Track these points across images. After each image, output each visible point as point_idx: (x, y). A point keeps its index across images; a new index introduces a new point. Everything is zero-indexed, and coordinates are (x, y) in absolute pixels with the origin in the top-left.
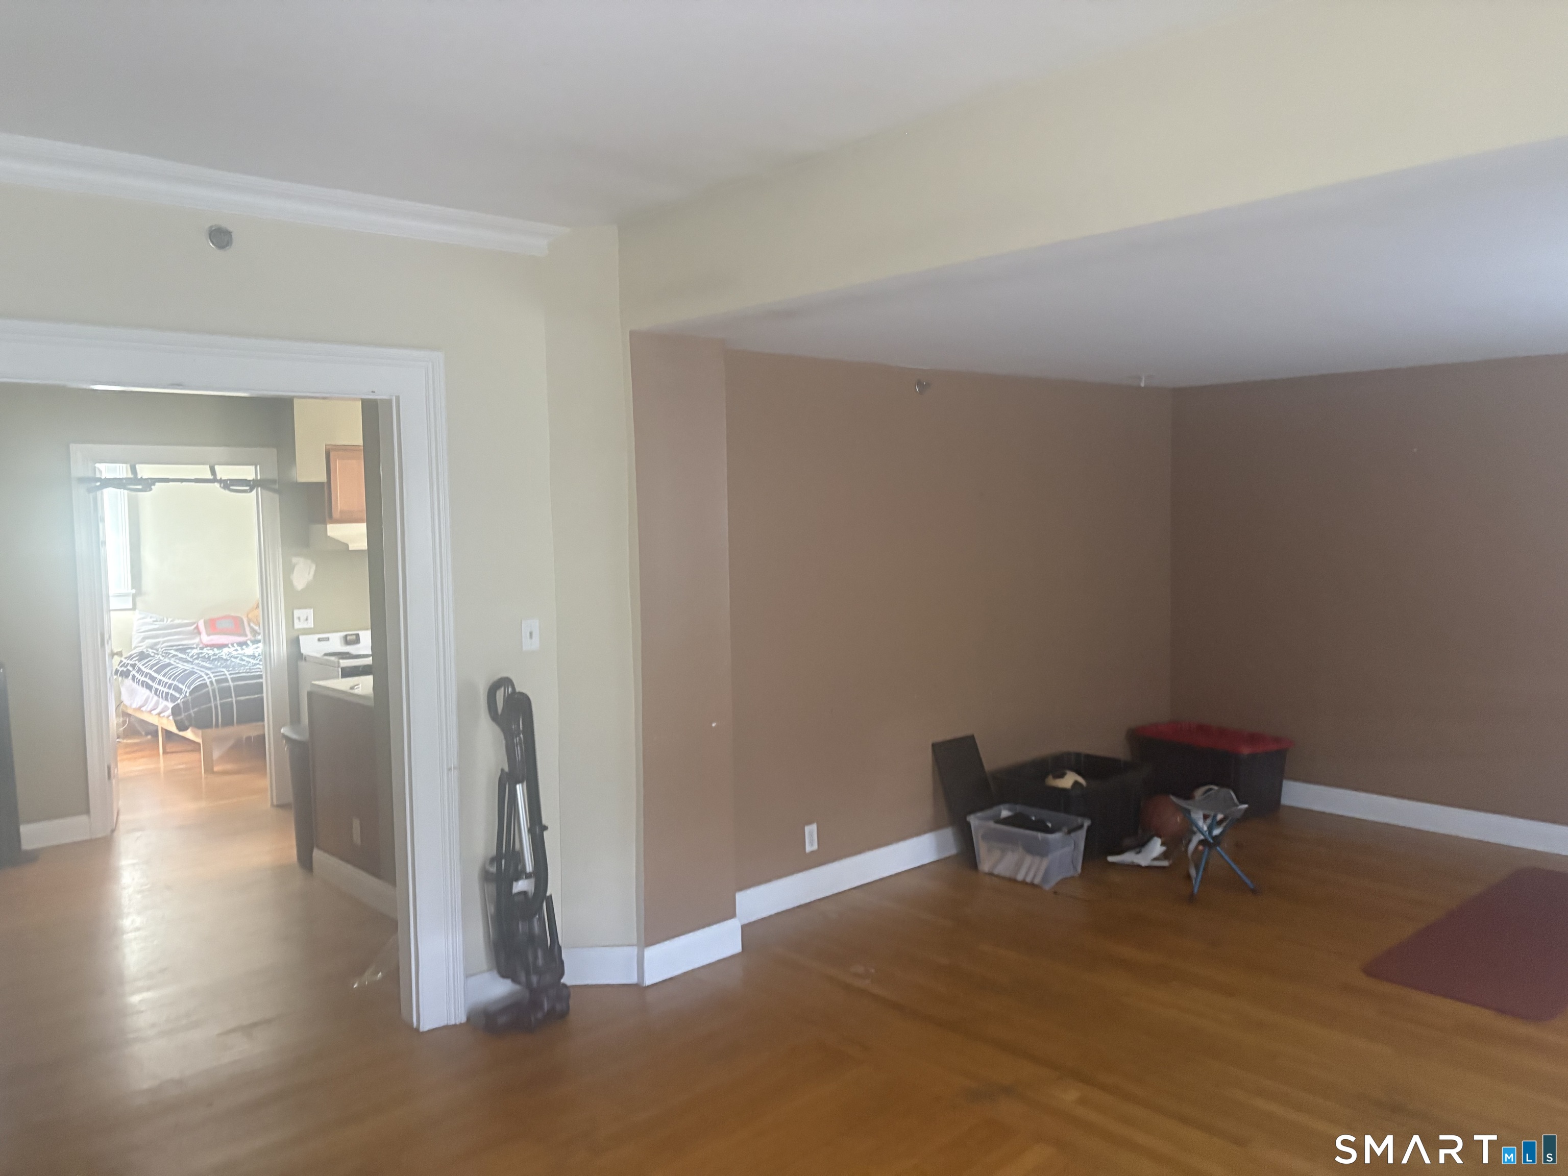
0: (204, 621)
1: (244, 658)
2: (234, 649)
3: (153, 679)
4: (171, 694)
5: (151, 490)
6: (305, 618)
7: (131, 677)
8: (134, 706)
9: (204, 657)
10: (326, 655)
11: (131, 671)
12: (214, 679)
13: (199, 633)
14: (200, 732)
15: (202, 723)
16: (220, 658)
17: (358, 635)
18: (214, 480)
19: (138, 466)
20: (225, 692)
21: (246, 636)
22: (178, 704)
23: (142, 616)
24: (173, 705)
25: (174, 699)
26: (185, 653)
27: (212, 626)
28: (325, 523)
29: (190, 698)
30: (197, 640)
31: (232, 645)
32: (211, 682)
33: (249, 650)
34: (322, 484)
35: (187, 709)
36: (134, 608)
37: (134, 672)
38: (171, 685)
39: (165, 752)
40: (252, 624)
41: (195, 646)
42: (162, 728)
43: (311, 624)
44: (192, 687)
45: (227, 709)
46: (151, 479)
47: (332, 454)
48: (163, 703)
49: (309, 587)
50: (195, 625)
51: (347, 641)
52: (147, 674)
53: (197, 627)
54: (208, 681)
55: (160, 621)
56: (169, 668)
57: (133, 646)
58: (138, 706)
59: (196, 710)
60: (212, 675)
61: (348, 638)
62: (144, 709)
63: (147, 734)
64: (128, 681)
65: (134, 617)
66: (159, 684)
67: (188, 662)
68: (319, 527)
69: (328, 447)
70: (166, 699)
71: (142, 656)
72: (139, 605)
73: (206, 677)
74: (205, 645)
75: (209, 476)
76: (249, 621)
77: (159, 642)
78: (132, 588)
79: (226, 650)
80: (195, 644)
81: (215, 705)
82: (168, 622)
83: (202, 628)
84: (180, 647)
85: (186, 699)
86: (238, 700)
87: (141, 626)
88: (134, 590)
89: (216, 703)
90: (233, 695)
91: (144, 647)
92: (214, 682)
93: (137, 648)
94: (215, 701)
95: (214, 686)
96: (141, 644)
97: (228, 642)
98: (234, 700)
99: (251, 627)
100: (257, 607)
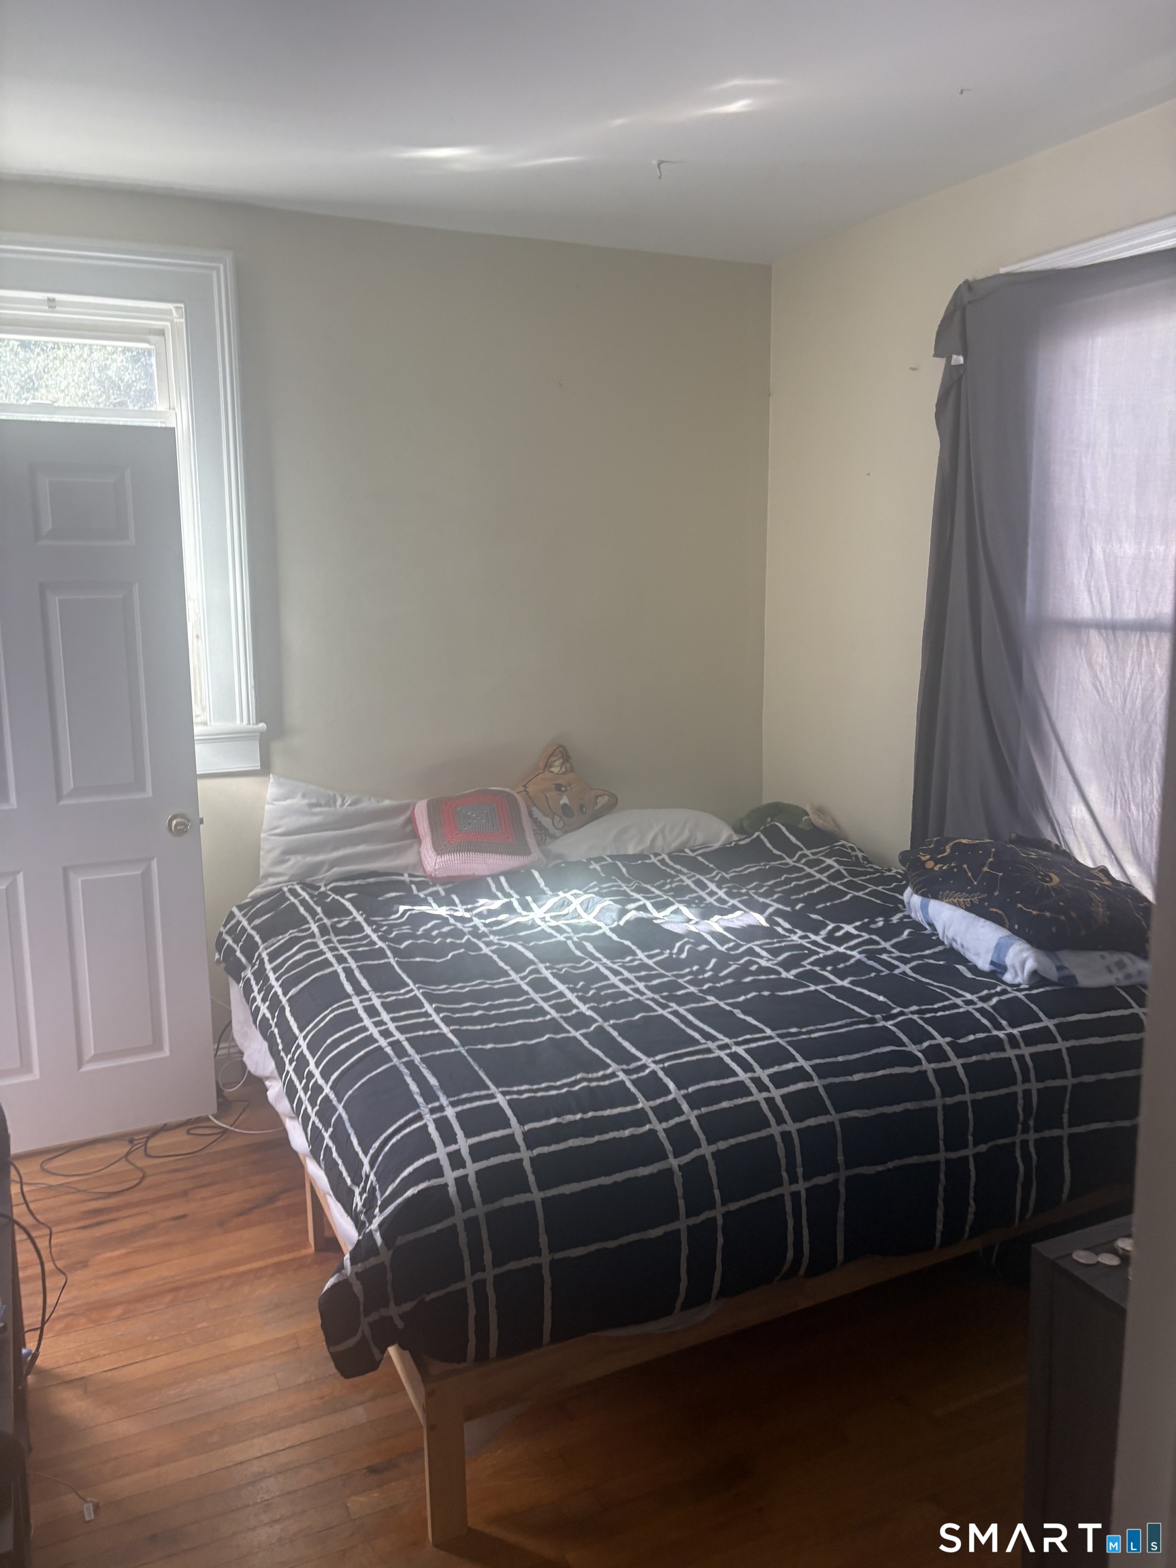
0: (428, 805)
2: (501, 900)
3: (287, 1039)
11: (245, 967)
13: (415, 836)
20: (513, 1230)
21: (525, 852)
23: (283, 791)
27: (448, 822)
30: (409, 858)
31: (492, 877)
32: (463, 1185)
35: (373, 1302)
36: (265, 769)
37: (248, 972)
40: (537, 813)
41: (406, 877)
45: (518, 1291)
50: (408, 814)
53: (411, 820)
54: (451, 1172)
55: (328, 804)
56: (331, 1013)
57: (259, 876)
66: (298, 1072)
72: (277, 760)
74: (429, 875)
76: (531, 801)
77: (321, 864)
78: (258, 721)
79: (484, 904)
80: (406, 868)
81: (479, 1286)
82: (343, 806)
83: (423, 826)
84: (371, 880)
85: (373, 1261)
86: (560, 1260)
87: (281, 818)
88: (262, 725)
89: (479, 1276)
90: (543, 1240)
91: (285, 878)
92: (472, 1180)
93: (271, 880)
94: (478, 1266)
95: (473, 1205)
96: (278, 869)
97: (486, 873)
98: (545, 1259)
99: (535, 821)
100: (548, 766)
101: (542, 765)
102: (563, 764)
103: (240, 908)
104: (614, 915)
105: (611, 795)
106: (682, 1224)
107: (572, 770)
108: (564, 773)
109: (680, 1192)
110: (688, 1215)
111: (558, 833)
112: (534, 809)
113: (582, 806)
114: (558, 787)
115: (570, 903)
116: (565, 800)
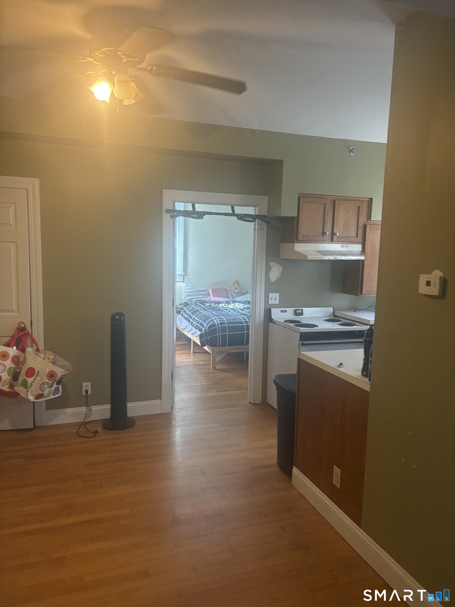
0: (212, 289)
1: (230, 310)
2: (224, 305)
3: (191, 317)
4: (199, 326)
5: (203, 218)
6: (274, 298)
7: (181, 314)
8: (182, 328)
9: (212, 308)
10: (286, 321)
11: (181, 311)
12: (219, 322)
13: (209, 295)
14: (211, 348)
15: (212, 344)
16: (219, 310)
17: (302, 310)
18: (233, 214)
19: (196, 205)
20: (224, 329)
21: (229, 298)
22: (202, 333)
23: (186, 285)
24: (201, 333)
25: (201, 330)
26: (204, 305)
27: (215, 292)
28: (293, 242)
29: (208, 331)
30: (208, 299)
31: (223, 302)
32: (218, 323)
33: (231, 306)
34: (294, 218)
35: (206, 336)
36: (183, 281)
37: (182, 312)
38: (199, 321)
39: (194, 352)
40: (232, 293)
41: (208, 301)
42: (193, 340)
43: (277, 302)
44: (209, 325)
45: (224, 337)
46: (203, 212)
47: (301, 199)
48: (194, 330)
49: (278, 280)
50: (208, 291)
51: (296, 313)
52: (188, 314)
53: (209, 292)
54: (216, 323)
55: (194, 288)
56: (198, 313)
57: (182, 299)
58: (184, 328)
59: (210, 337)
60: (218, 320)
61: (297, 311)
62: (186, 330)
63: (186, 341)
64: (179, 316)
65: (183, 285)
66: (193, 320)
67: (205, 310)
68: (290, 245)
69: (300, 195)
70: (196, 329)
71: (186, 304)
72: (186, 280)
73: (215, 321)
74: (212, 301)
75: (231, 212)
76: (231, 290)
77: (193, 298)
78: (183, 272)
79: (221, 305)
80: (208, 300)
81: (219, 335)
82: (197, 289)
83: (211, 293)
84: (202, 301)
85: (206, 331)
86: (229, 334)
87: (186, 290)
88: (184, 273)
89: (219, 334)
90: (227, 331)
91: (187, 300)
92: (219, 323)
93: (184, 300)
94: (219, 333)
95: (219, 325)
96: (185, 298)
97: (222, 301)
98: (227, 333)
99: (231, 294)
100: (234, 284)
101: (233, 284)
102: (237, 284)
103: (179, 305)
104: (243, 306)
105: (246, 291)
106: (245, 332)
107: (239, 285)
108: (238, 286)
109: (245, 328)
110: (246, 331)
111: (236, 297)
112: (231, 292)
113: (240, 292)
114: (236, 288)
115: (236, 305)
116: (237, 291)
